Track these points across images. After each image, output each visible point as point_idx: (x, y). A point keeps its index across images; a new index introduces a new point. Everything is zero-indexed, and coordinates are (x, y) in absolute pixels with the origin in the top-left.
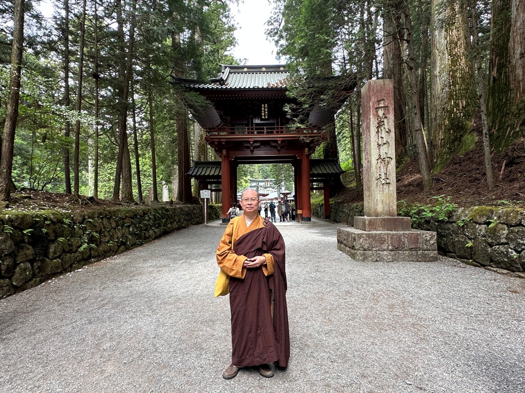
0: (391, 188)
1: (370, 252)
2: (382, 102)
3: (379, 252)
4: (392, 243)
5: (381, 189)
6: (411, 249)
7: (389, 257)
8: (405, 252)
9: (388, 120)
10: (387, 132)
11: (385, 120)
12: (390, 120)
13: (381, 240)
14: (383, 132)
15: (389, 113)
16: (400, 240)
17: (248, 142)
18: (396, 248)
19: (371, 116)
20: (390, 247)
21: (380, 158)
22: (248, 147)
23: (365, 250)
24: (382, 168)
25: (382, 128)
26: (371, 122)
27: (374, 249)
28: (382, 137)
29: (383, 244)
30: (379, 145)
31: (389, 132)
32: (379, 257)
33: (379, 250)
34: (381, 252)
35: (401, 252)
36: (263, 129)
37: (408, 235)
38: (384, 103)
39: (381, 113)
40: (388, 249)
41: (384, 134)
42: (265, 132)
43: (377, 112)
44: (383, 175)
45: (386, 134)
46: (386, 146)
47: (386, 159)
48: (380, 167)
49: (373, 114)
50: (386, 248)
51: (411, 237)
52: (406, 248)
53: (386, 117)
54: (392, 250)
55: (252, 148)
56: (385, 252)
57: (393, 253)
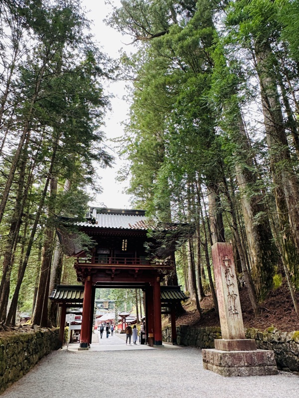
0: (239, 317)
1: (233, 368)
3: (239, 368)
4: (247, 361)
5: (233, 318)
6: (260, 365)
7: (246, 372)
8: (256, 367)
12: (233, 269)
13: (239, 359)
15: (231, 264)
16: (252, 357)
17: (111, 270)
18: (250, 364)
19: (221, 266)
20: (246, 364)
22: (110, 275)
23: (229, 367)
25: (229, 274)
26: (221, 270)
27: (236, 366)
28: (229, 280)
29: (240, 361)
30: (228, 286)
31: (233, 277)
32: (239, 372)
34: (241, 369)
35: (253, 367)
38: (227, 257)
39: (226, 264)
40: (244, 366)
41: (230, 278)
42: (125, 263)
43: (224, 263)
46: (232, 286)
47: (233, 296)
48: (230, 301)
49: (222, 264)
50: (243, 364)
51: (258, 355)
52: (257, 364)
53: (230, 267)
54: (247, 366)
55: (113, 275)
56: (243, 368)
57: (248, 368)
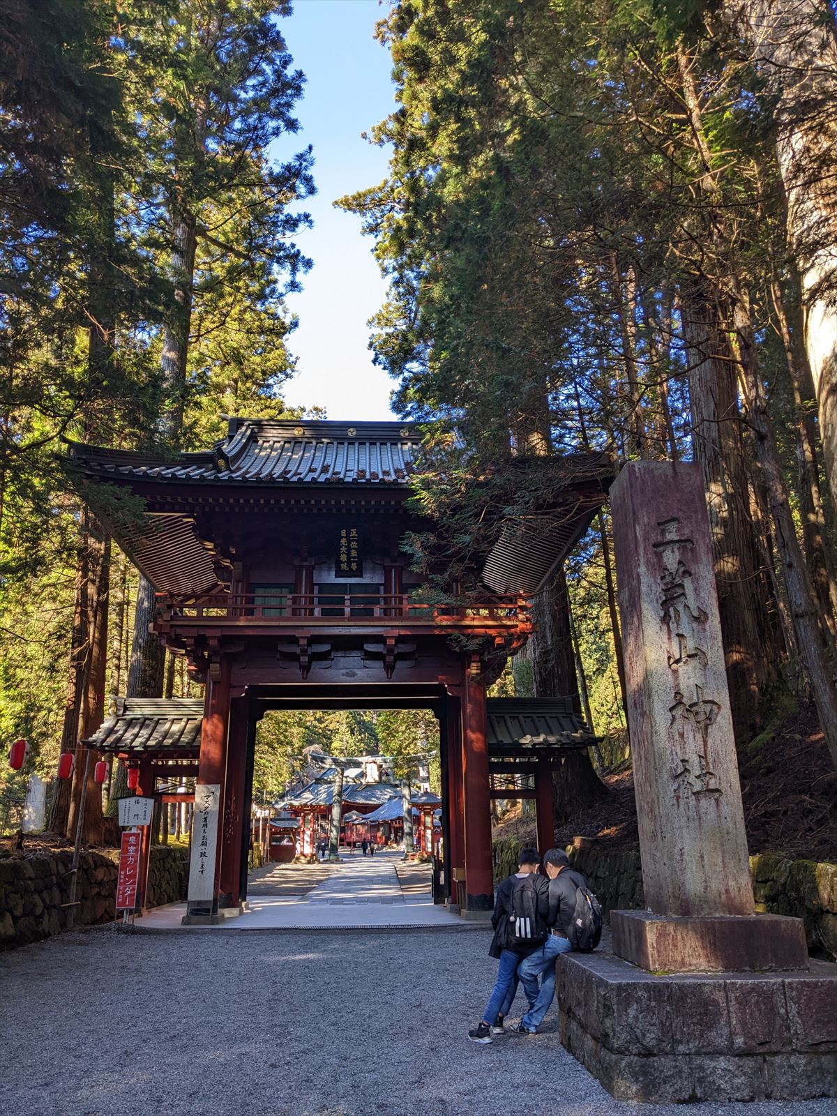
0: (726, 810)
1: (668, 1062)
2: (673, 526)
3: (698, 1061)
4: (743, 1023)
5: (692, 813)
6: (815, 1048)
7: (737, 1081)
8: (793, 1059)
9: (696, 581)
10: (697, 619)
11: (688, 583)
12: (702, 583)
13: (705, 1013)
14: (684, 619)
15: (696, 560)
16: (773, 1011)
17: (293, 640)
18: (762, 1044)
19: (642, 570)
20: (739, 1041)
21: (680, 703)
22: (294, 657)
23: (648, 1053)
24: (689, 735)
25: (680, 608)
26: (644, 588)
27: (681, 1048)
28: (680, 636)
29: (710, 1025)
30: (674, 662)
31: (701, 619)
32: (701, 1080)
33: (698, 1053)
34: (709, 1064)
35: (778, 1059)
36: (342, 601)
37: (800, 993)
38: (678, 530)
39: (671, 559)
40: (730, 1050)
41: (686, 627)
42: (347, 610)
43: (659, 556)
44: (694, 759)
45: (695, 625)
46: (695, 663)
47: (702, 708)
48: (682, 735)
49: (648, 562)
50: (722, 1042)
51: (810, 999)
52: (796, 1044)
53: (687, 573)
54: (744, 1053)
55: (304, 659)
56: (722, 1063)
57: (749, 1063)
